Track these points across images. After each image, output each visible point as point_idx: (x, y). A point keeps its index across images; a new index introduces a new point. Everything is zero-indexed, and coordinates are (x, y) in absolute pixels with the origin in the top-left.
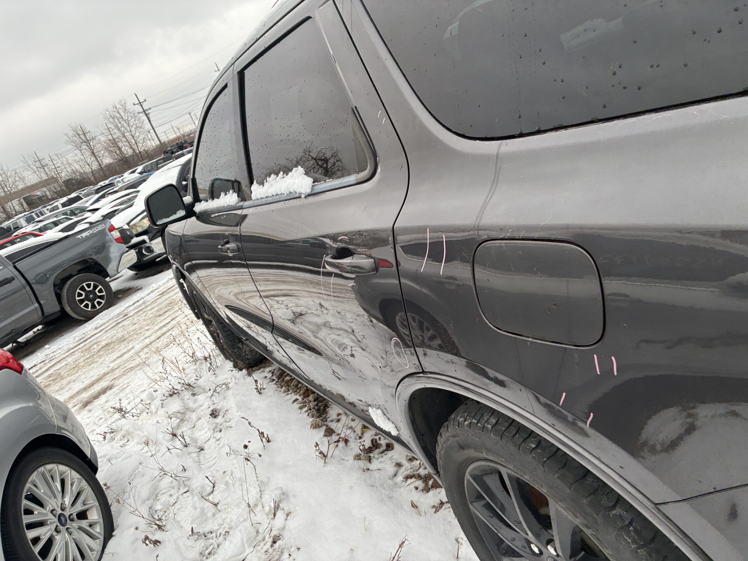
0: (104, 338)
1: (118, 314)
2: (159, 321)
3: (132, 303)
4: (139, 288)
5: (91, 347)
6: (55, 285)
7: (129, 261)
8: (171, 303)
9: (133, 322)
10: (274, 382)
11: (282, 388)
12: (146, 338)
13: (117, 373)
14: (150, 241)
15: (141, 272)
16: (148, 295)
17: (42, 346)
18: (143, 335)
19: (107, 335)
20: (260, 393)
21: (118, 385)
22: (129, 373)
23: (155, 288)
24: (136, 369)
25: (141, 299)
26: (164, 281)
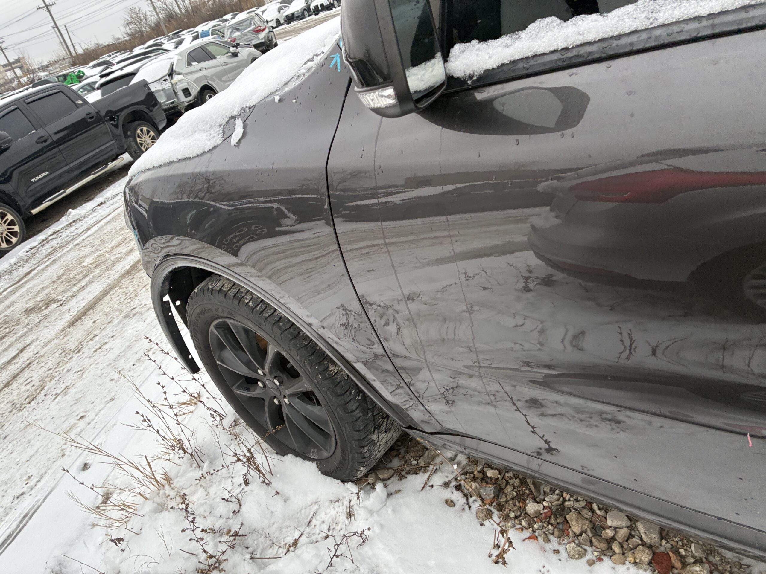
11: (548, 539)
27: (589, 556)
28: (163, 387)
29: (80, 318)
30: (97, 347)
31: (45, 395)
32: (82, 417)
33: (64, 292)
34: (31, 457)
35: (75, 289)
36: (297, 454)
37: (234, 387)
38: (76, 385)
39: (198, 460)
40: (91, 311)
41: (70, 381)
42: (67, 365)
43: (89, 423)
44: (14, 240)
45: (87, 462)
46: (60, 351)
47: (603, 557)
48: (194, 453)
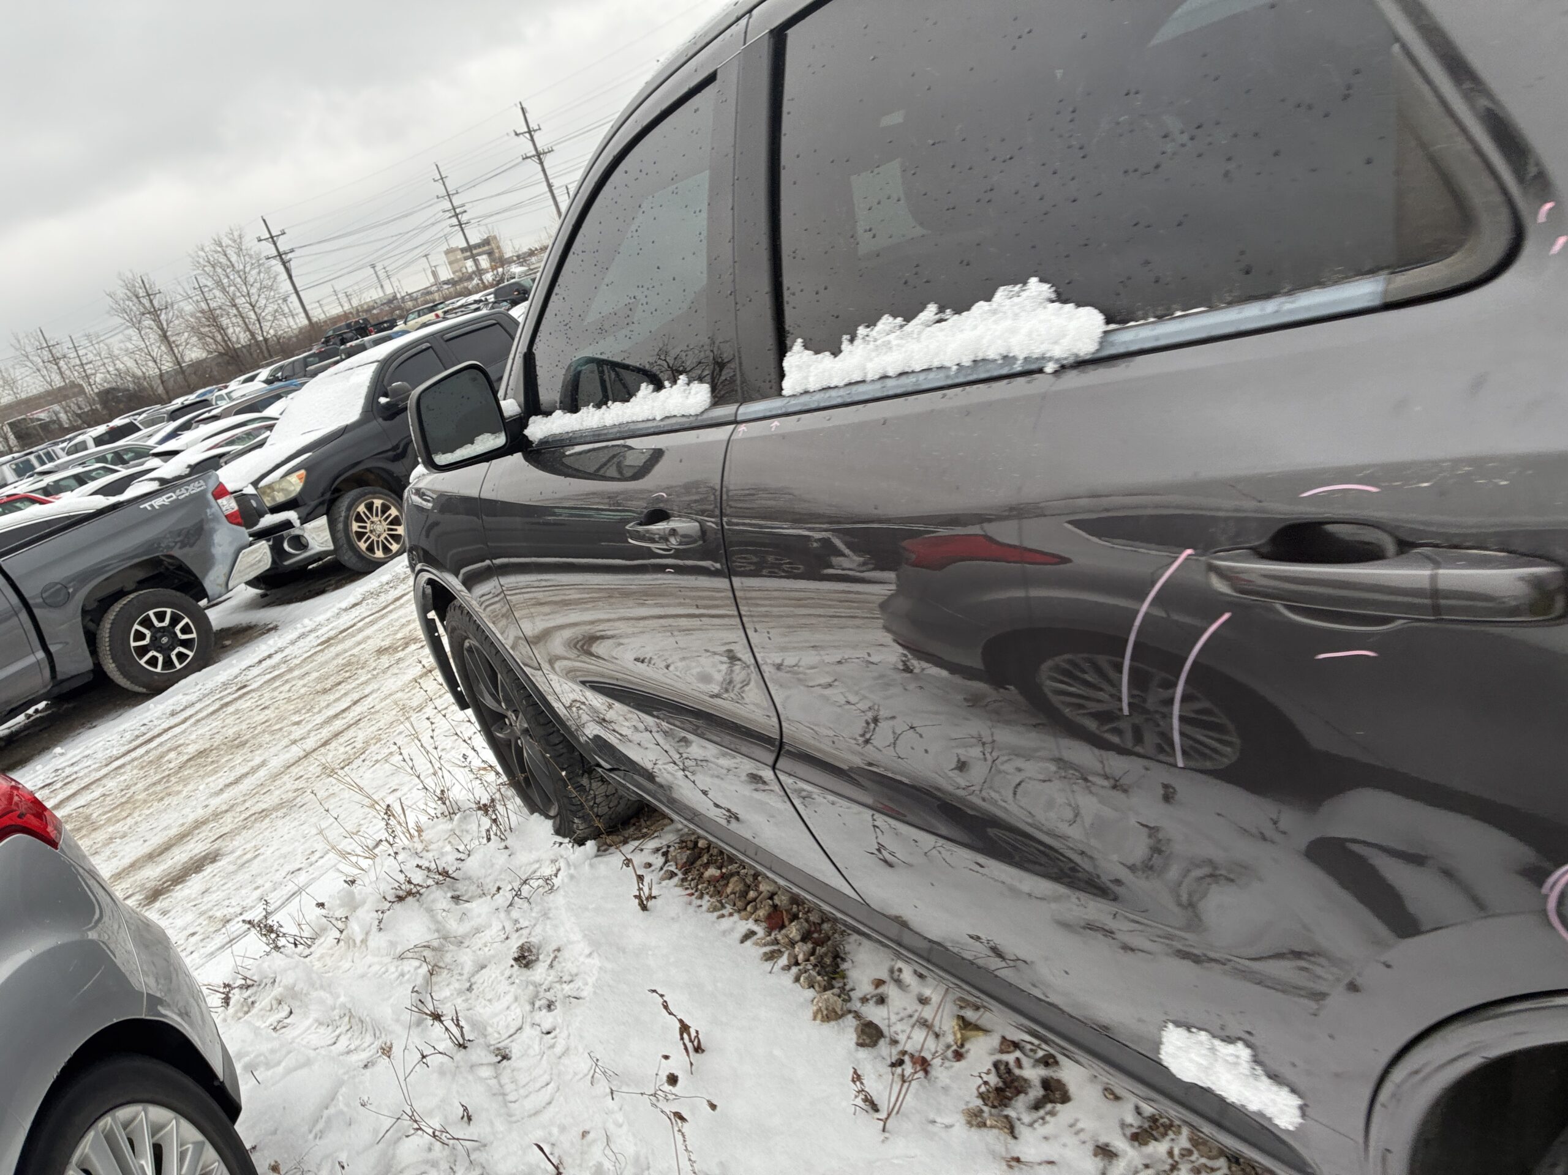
0: (193, 737)
1: (224, 684)
2: (323, 704)
3: (257, 660)
4: (270, 626)
5: (161, 757)
6: (84, 612)
7: (252, 565)
8: (349, 664)
9: (259, 702)
10: (676, 880)
11: (701, 897)
12: (294, 742)
13: (228, 823)
14: (302, 523)
15: (273, 591)
16: (293, 643)
17: (45, 748)
18: (285, 734)
19: (200, 732)
20: (644, 908)
21: (232, 852)
22: (257, 825)
23: (308, 629)
24: (273, 816)
25: (276, 652)
26: (329, 614)
27: (724, 912)
31: (363, 761)
36: (542, 813)
37: (494, 727)
42: (402, 726)
44: (395, 547)
46: (400, 708)
47: (734, 913)
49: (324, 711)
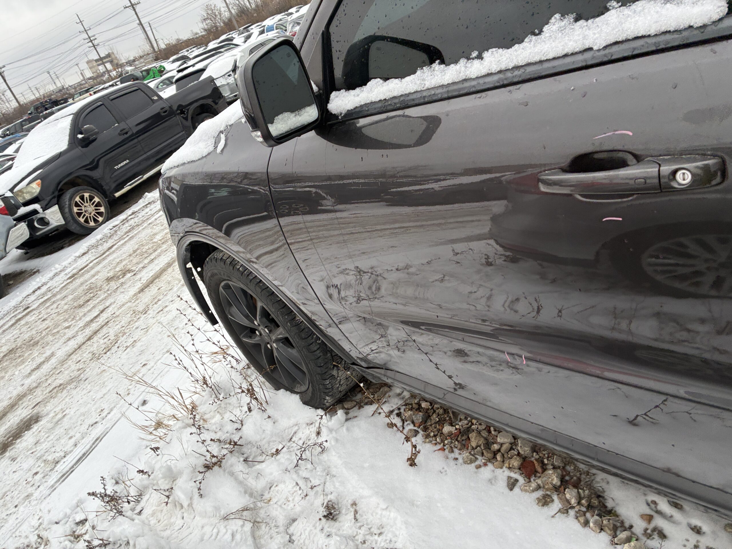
1: (15, 307)
2: (81, 314)
3: (31, 291)
4: (35, 270)
8: (90, 288)
9: (40, 317)
11: (452, 451)
12: (69, 339)
13: (39, 395)
14: (44, 211)
15: (32, 250)
16: (52, 279)
18: (62, 335)
21: (47, 414)
22: (59, 395)
23: (59, 270)
24: (68, 388)
26: (70, 260)
27: (478, 463)
28: (191, 335)
29: (148, 286)
30: (160, 309)
31: (118, 347)
32: (144, 365)
33: (138, 263)
34: (104, 395)
35: (146, 261)
36: (287, 389)
37: (242, 336)
38: (142, 340)
39: (216, 392)
40: (157, 280)
41: (137, 337)
42: (137, 324)
43: (150, 370)
44: (100, 219)
45: (146, 399)
46: (132, 312)
47: (488, 463)
48: (213, 387)
49: (83, 318)
